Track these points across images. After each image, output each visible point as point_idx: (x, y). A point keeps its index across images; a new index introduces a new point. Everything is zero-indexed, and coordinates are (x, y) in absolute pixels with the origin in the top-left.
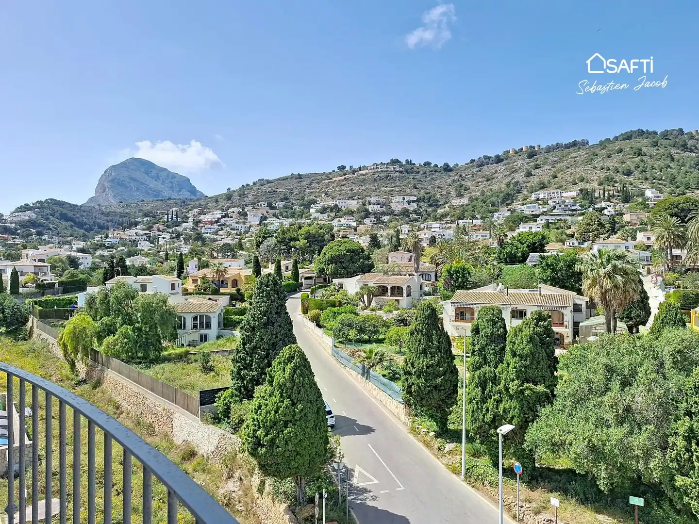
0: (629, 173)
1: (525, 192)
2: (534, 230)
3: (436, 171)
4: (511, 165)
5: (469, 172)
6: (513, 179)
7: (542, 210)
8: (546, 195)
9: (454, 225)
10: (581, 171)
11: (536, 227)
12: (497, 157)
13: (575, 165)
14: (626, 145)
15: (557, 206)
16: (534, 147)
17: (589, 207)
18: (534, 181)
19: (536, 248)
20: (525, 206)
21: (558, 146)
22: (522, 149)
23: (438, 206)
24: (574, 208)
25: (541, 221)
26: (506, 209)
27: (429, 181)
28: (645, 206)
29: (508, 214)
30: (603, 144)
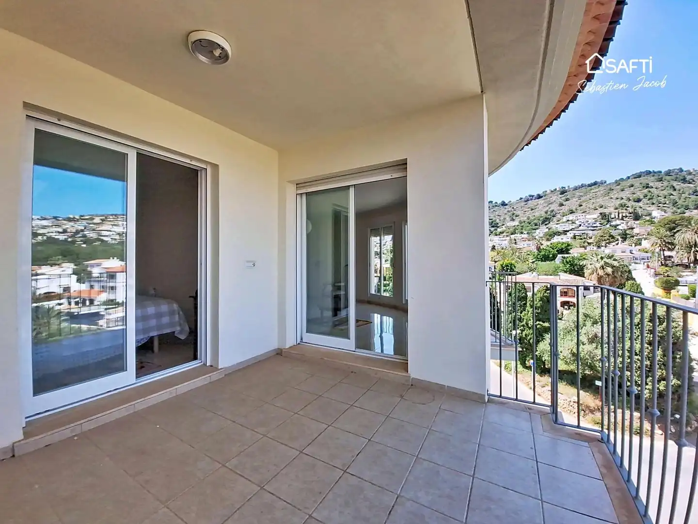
0: (639, 200)
1: (558, 216)
2: (564, 241)
3: (496, 206)
4: (549, 199)
5: (519, 205)
6: (550, 208)
7: (571, 227)
8: (574, 217)
9: (508, 238)
10: (600, 201)
11: (566, 239)
12: (538, 195)
13: (596, 197)
14: (637, 182)
15: (582, 224)
16: (565, 188)
17: (607, 224)
18: (565, 209)
19: (564, 251)
20: (559, 225)
21: (582, 186)
22: (556, 189)
23: (498, 227)
24: (594, 225)
25: (570, 235)
26: (545, 227)
27: (492, 212)
28: (652, 222)
29: (547, 230)
30: (618, 183)
